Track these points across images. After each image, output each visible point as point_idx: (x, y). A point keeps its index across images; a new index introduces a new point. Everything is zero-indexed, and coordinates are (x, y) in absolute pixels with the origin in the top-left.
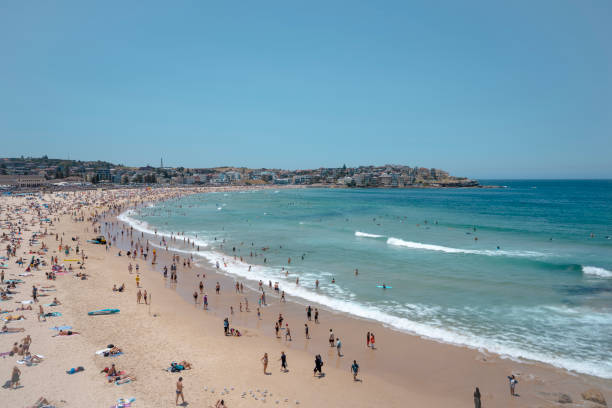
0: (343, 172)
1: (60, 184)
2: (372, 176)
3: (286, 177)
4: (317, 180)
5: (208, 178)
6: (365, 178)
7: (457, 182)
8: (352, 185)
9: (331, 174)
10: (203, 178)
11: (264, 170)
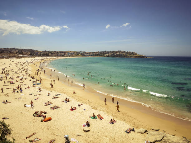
0: (105, 53)
1: (21, 56)
2: (114, 54)
3: (88, 54)
4: (97, 55)
5: (65, 54)
6: (112, 54)
7: (140, 56)
8: (108, 56)
9: (102, 53)
10: (63, 54)
11: (81, 52)
